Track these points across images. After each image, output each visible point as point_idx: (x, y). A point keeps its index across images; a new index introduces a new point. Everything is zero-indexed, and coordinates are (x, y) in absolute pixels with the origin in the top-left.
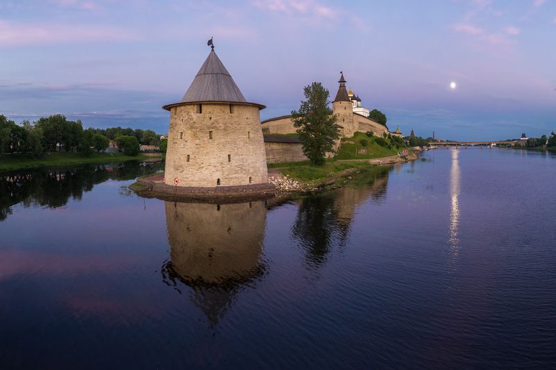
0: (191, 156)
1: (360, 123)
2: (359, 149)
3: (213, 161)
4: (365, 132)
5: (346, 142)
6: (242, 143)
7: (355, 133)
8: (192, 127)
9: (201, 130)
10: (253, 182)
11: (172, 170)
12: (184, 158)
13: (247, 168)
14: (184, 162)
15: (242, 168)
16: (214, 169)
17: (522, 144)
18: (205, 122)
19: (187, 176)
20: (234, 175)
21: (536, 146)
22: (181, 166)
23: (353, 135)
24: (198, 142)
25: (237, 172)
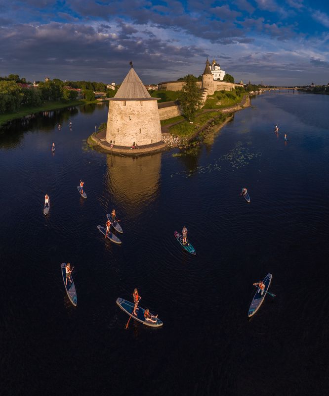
0: (120, 129)
1: (218, 85)
2: (217, 102)
3: (131, 132)
4: (221, 90)
5: (210, 98)
6: (147, 122)
7: (215, 92)
8: (120, 113)
9: (125, 116)
10: (153, 142)
11: (110, 135)
12: (116, 130)
13: (150, 135)
14: (117, 133)
15: (147, 136)
16: (132, 137)
17: (311, 89)
18: (127, 111)
19: (118, 140)
20: (143, 140)
21: (320, 91)
22: (115, 134)
23: (213, 93)
24: (123, 121)
25: (144, 138)
